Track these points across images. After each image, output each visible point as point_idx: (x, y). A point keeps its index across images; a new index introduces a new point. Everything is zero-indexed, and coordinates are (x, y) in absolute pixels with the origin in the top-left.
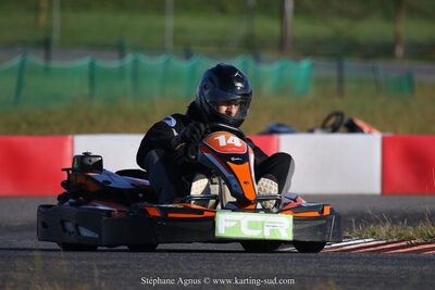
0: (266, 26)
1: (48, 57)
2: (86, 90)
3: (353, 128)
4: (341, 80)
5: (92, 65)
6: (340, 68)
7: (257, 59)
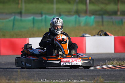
0: (82, 7)
1: (21, 17)
2: (32, 26)
4: (103, 22)
5: (33, 19)
6: (102, 18)
7: (79, 16)
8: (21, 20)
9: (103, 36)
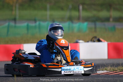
1: (15, 23)
3: (99, 41)
4: (95, 28)
8: (15, 27)
9: (97, 42)
